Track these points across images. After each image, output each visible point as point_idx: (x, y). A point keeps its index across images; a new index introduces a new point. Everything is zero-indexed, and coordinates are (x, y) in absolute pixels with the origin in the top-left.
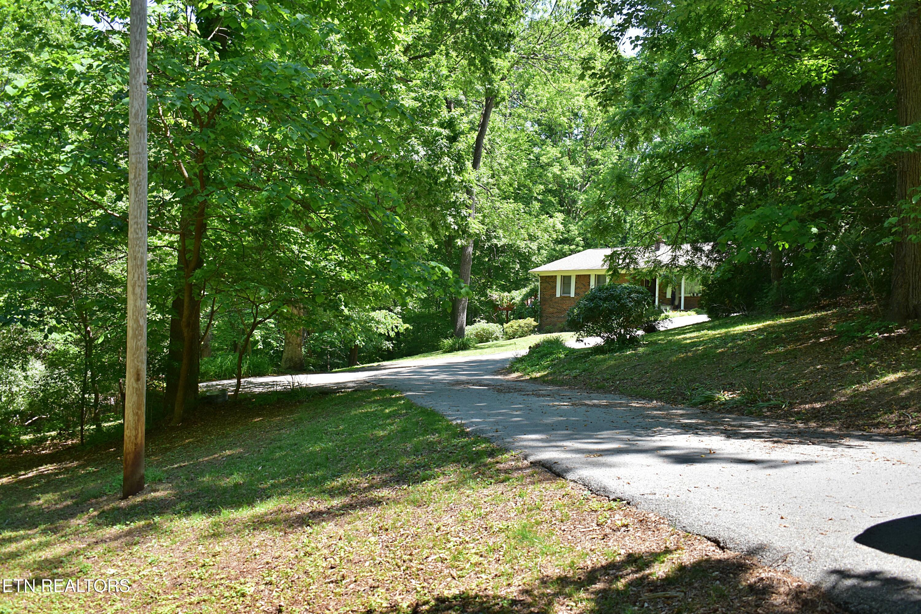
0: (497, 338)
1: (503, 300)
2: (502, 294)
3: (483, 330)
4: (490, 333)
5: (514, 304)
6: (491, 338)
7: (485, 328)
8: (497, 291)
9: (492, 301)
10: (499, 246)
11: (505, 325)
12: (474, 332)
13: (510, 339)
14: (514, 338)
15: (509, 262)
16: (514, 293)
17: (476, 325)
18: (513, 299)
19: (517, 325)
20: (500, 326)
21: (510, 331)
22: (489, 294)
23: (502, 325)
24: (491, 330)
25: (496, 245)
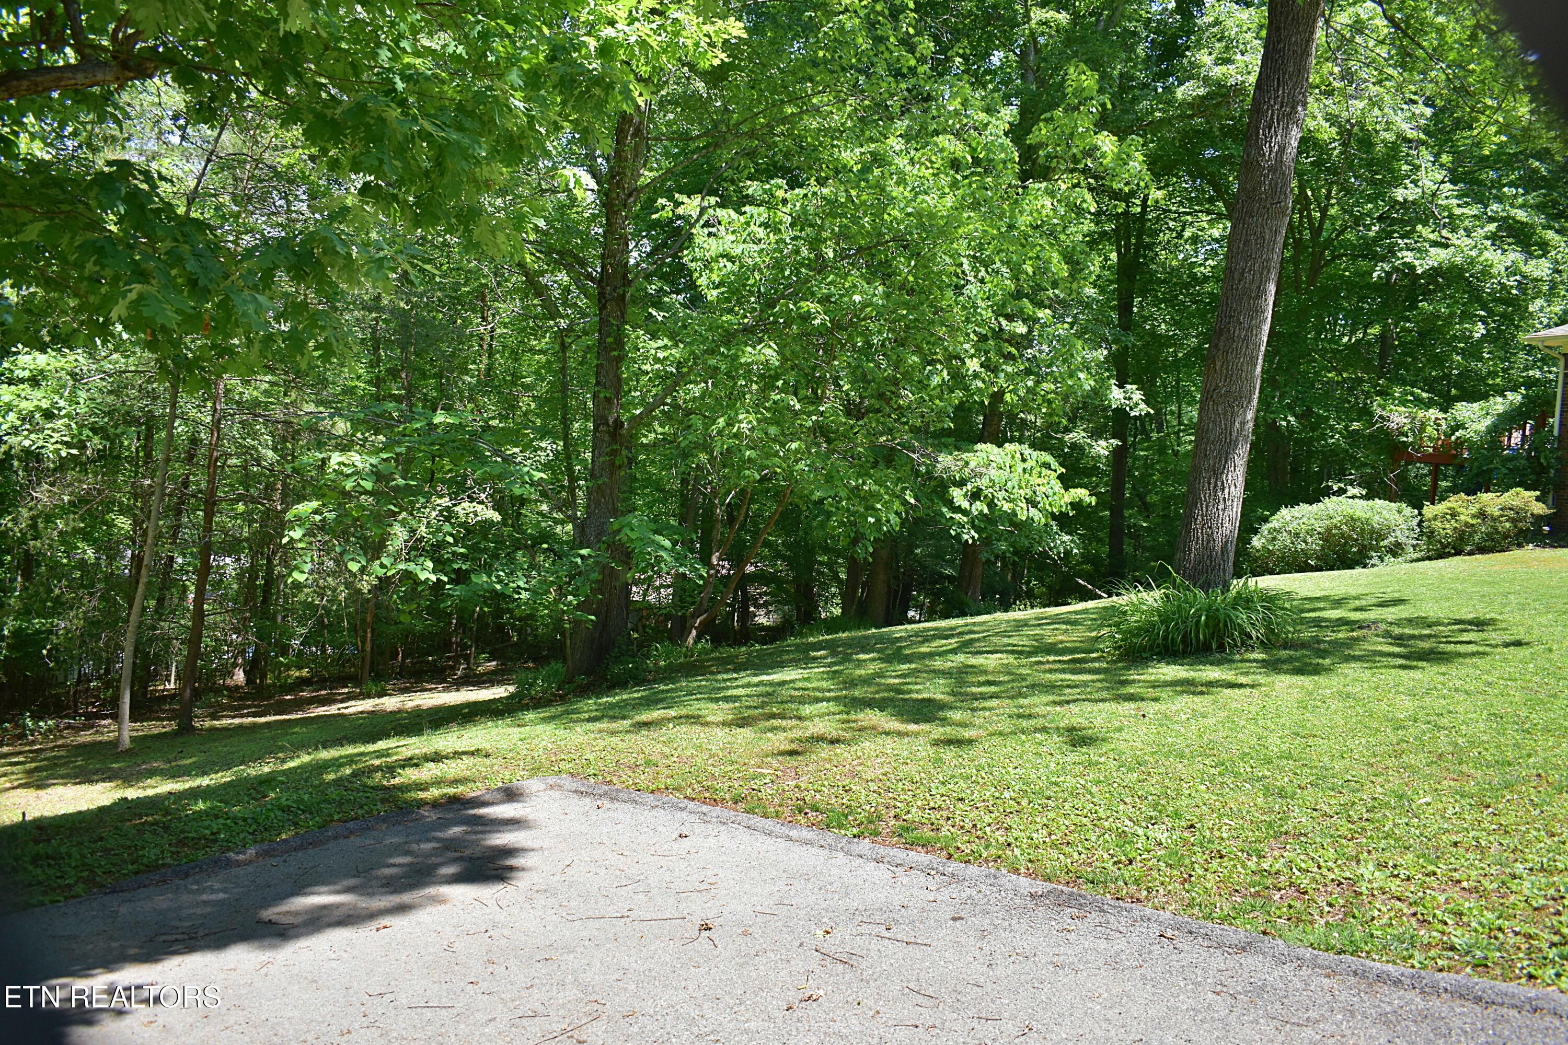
0: (1396, 550)
1: (1422, 429)
2: (1420, 414)
3: (1352, 520)
4: (1373, 531)
5: (1460, 442)
6: (1377, 549)
7: (1359, 514)
8: (1403, 403)
9: (1387, 433)
10: (1419, 271)
11: (1429, 510)
12: (1319, 526)
13: (1441, 556)
14: (1458, 553)
15: (1452, 315)
16: (1464, 410)
17: (1330, 504)
18: (1460, 426)
19: (1474, 510)
20: (1408, 511)
21: (1446, 529)
22: (1379, 411)
23: (1419, 507)
24: (1376, 521)
25: (1412, 267)
